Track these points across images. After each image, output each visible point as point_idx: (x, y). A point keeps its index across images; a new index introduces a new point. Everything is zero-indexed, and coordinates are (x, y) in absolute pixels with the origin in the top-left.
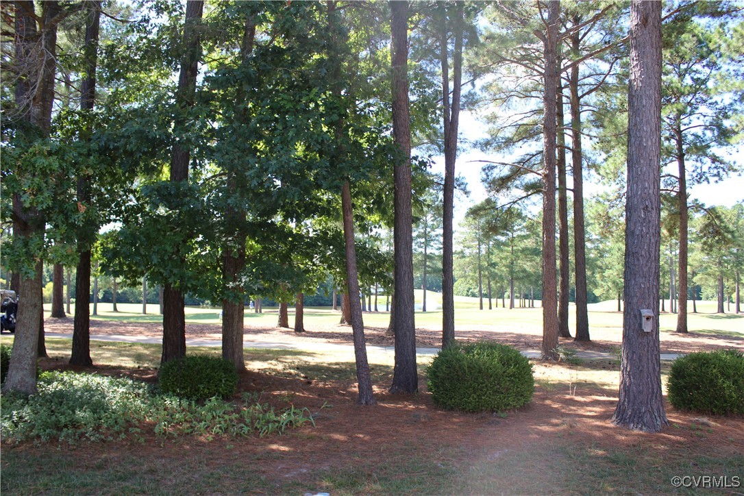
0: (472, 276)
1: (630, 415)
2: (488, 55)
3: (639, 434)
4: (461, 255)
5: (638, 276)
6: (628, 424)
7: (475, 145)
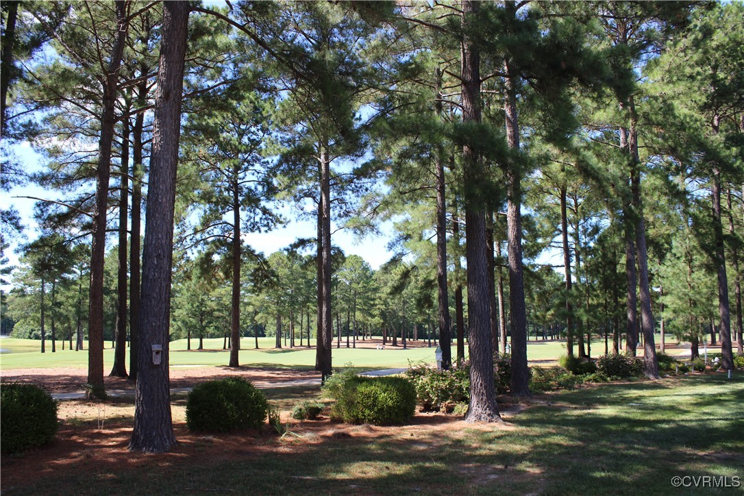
0: (34, 316)
1: (143, 440)
2: (45, 90)
3: (150, 457)
4: (21, 293)
5: (150, 315)
6: (141, 448)
7: (33, 178)
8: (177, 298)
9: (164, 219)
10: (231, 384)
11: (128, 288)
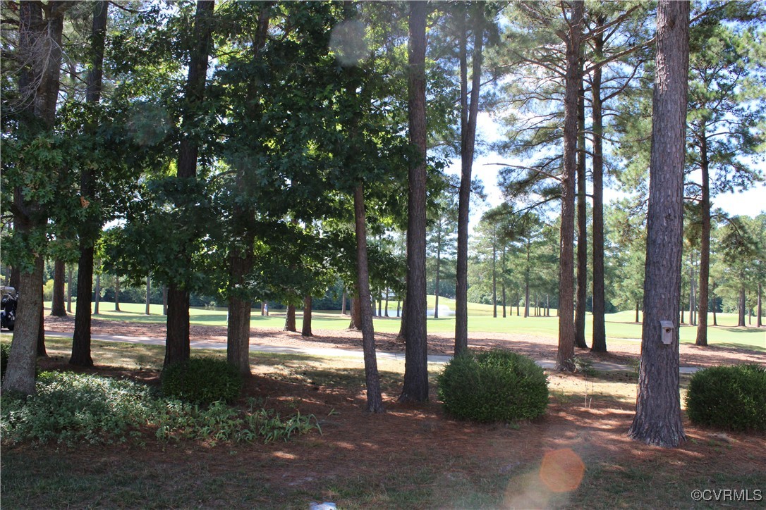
0: (487, 282)
1: (647, 429)
2: (508, 54)
3: (655, 450)
4: (475, 260)
5: (658, 286)
6: (645, 438)
7: (492, 148)
8: (626, 268)
9: (674, 173)
10: (746, 373)
11: (576, 257)
